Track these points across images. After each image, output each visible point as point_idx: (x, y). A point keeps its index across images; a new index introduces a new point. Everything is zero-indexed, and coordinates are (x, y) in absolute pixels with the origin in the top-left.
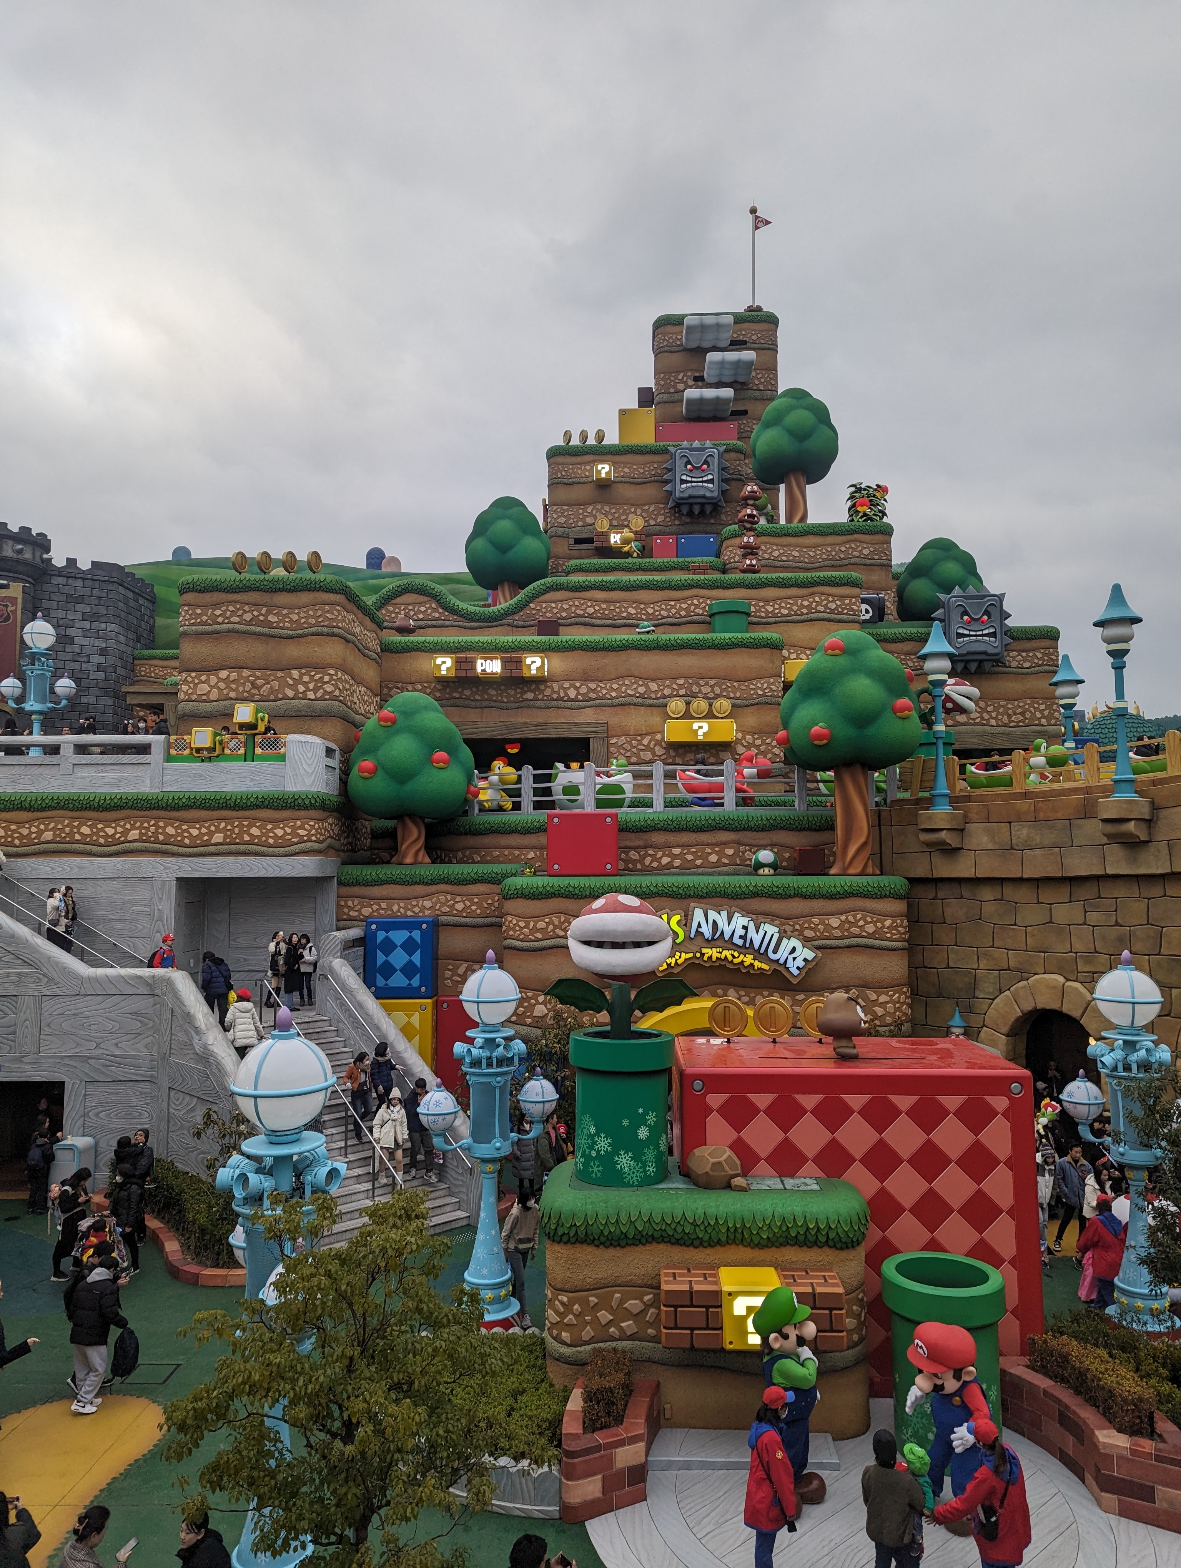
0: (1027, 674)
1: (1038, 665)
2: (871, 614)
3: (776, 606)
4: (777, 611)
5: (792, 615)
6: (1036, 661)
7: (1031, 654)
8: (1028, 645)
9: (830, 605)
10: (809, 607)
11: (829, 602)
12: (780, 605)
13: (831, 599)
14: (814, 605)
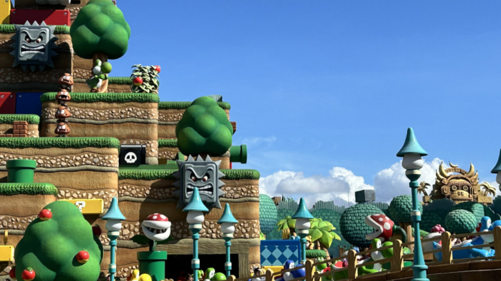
0: (237, 202)
1: (244, 196)
2: (136, 159)
3: (58, 160)
4: (58, 163)
5: (68, 166)
6: (243, 193)
7: (240, 189)
8: (237, 182)
9: (95, 159)
10: (81, 161)
11: (94, 157)
12: (61, 159)
13: (96, 156)
14: (84, 159)
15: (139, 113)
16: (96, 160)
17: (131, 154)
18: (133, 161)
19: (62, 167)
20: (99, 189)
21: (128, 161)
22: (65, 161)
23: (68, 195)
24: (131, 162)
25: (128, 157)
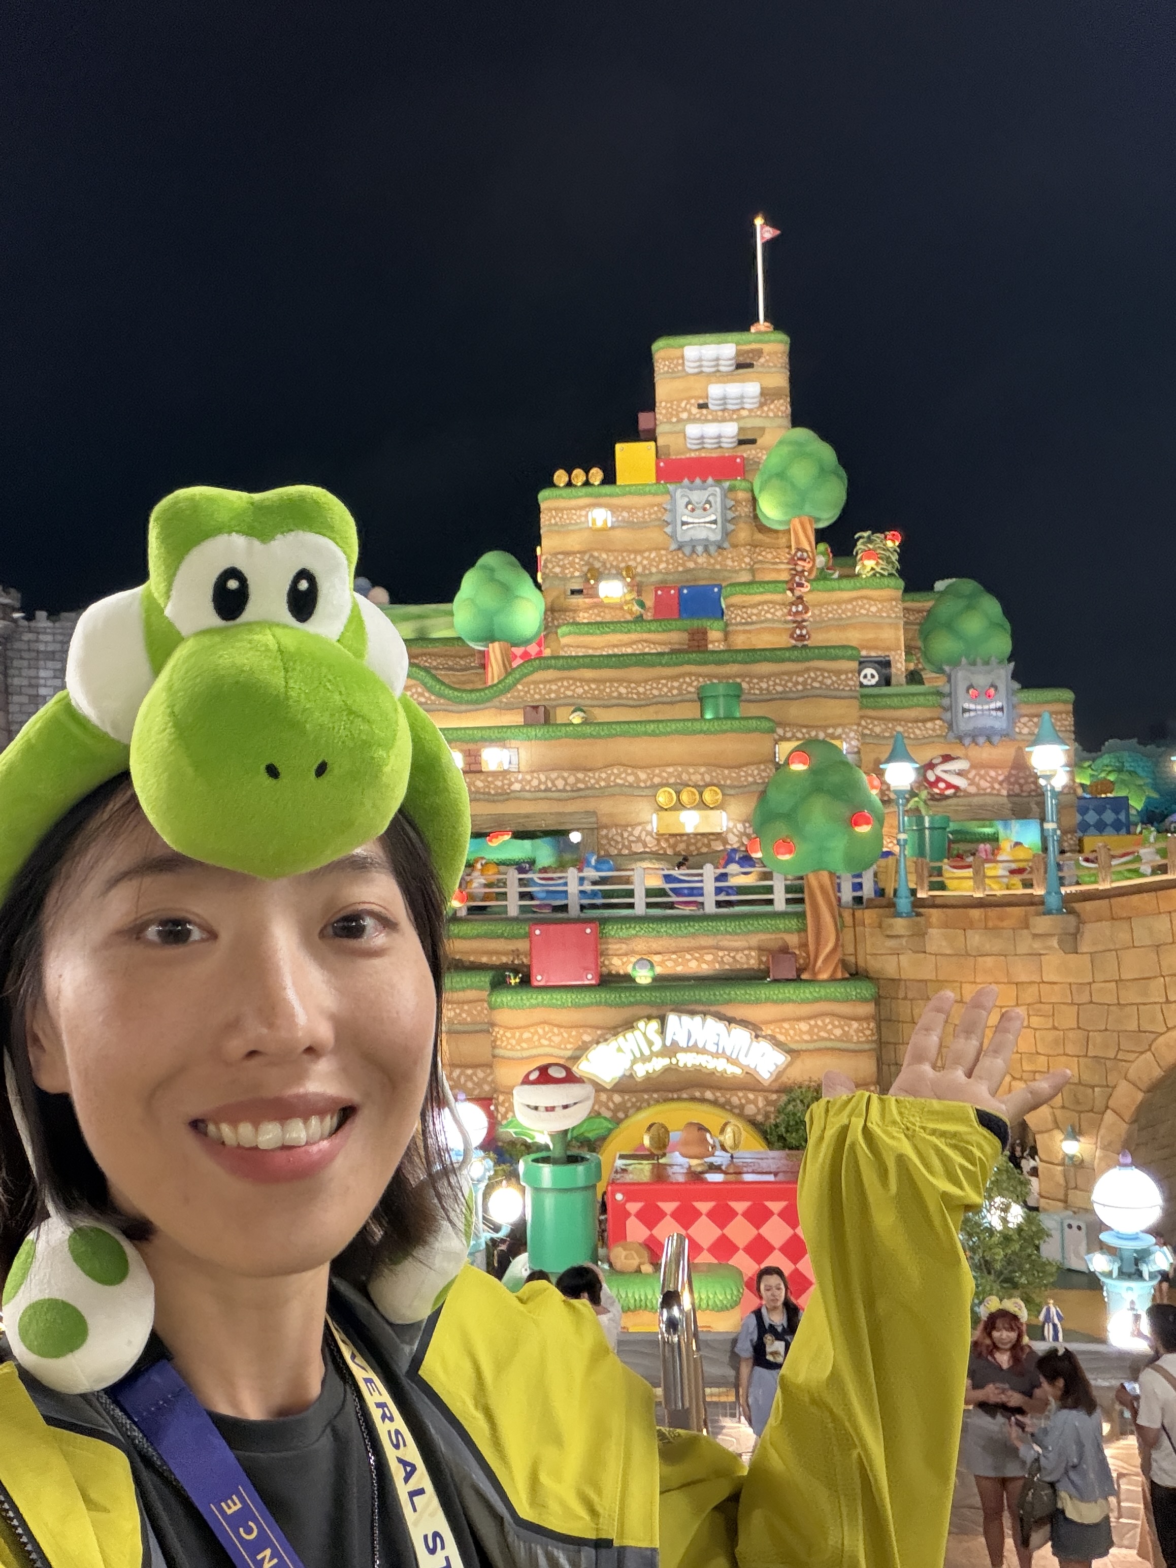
2: (877, 678)
3: (771, 683)
4: (771, 688)
5: (788, 692)
9: (825, 680)
10: (804, 683)
11: (824, 677)
12: (774, 681)
13: (826, 674)
14: (809, 681)
15: (874, 609)
16: (829, 682)
17: (869, 671)
18: (874, 681)
19: (777, 693)
20: (835, 727)
21: (865, 682)
22: (780, 685)
23: (789, 735)
24: (869, 683)
25: (865, 676)
